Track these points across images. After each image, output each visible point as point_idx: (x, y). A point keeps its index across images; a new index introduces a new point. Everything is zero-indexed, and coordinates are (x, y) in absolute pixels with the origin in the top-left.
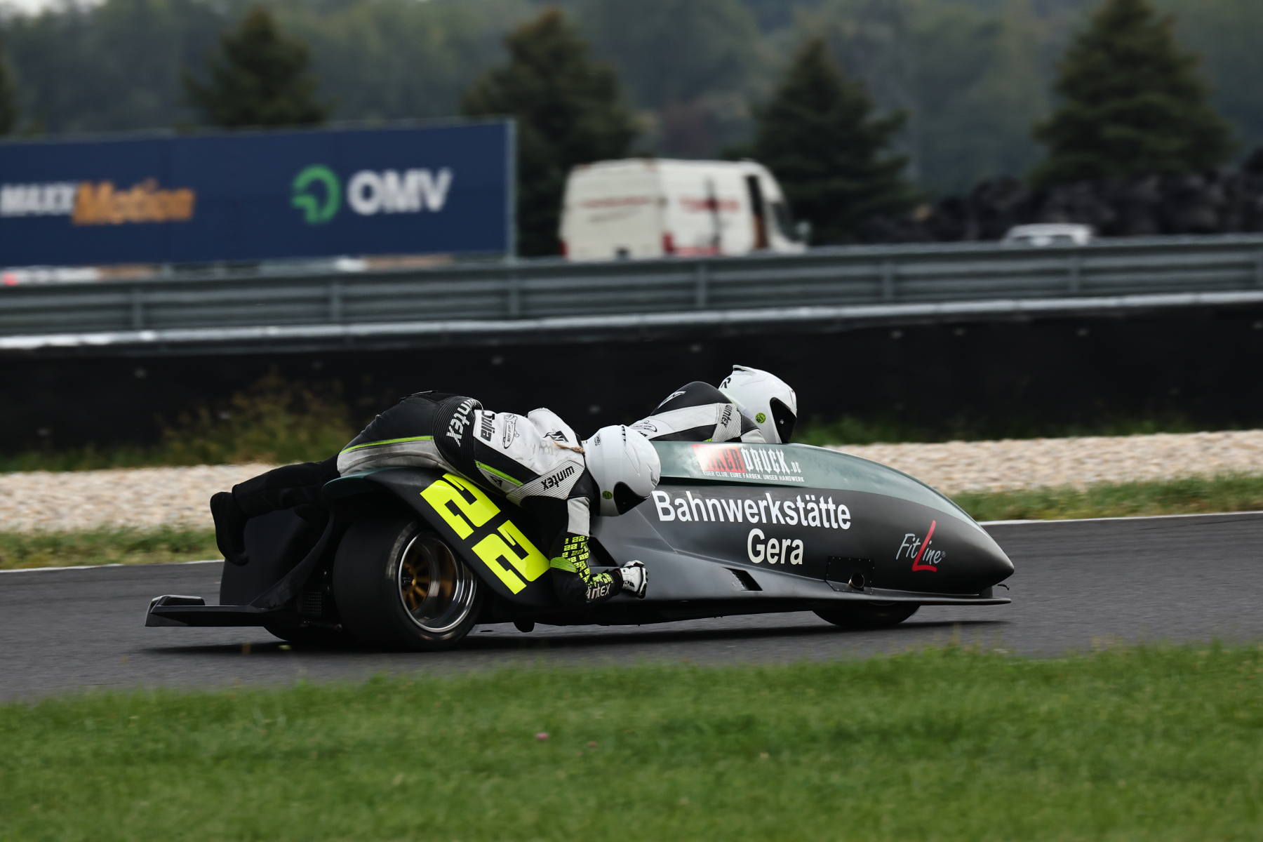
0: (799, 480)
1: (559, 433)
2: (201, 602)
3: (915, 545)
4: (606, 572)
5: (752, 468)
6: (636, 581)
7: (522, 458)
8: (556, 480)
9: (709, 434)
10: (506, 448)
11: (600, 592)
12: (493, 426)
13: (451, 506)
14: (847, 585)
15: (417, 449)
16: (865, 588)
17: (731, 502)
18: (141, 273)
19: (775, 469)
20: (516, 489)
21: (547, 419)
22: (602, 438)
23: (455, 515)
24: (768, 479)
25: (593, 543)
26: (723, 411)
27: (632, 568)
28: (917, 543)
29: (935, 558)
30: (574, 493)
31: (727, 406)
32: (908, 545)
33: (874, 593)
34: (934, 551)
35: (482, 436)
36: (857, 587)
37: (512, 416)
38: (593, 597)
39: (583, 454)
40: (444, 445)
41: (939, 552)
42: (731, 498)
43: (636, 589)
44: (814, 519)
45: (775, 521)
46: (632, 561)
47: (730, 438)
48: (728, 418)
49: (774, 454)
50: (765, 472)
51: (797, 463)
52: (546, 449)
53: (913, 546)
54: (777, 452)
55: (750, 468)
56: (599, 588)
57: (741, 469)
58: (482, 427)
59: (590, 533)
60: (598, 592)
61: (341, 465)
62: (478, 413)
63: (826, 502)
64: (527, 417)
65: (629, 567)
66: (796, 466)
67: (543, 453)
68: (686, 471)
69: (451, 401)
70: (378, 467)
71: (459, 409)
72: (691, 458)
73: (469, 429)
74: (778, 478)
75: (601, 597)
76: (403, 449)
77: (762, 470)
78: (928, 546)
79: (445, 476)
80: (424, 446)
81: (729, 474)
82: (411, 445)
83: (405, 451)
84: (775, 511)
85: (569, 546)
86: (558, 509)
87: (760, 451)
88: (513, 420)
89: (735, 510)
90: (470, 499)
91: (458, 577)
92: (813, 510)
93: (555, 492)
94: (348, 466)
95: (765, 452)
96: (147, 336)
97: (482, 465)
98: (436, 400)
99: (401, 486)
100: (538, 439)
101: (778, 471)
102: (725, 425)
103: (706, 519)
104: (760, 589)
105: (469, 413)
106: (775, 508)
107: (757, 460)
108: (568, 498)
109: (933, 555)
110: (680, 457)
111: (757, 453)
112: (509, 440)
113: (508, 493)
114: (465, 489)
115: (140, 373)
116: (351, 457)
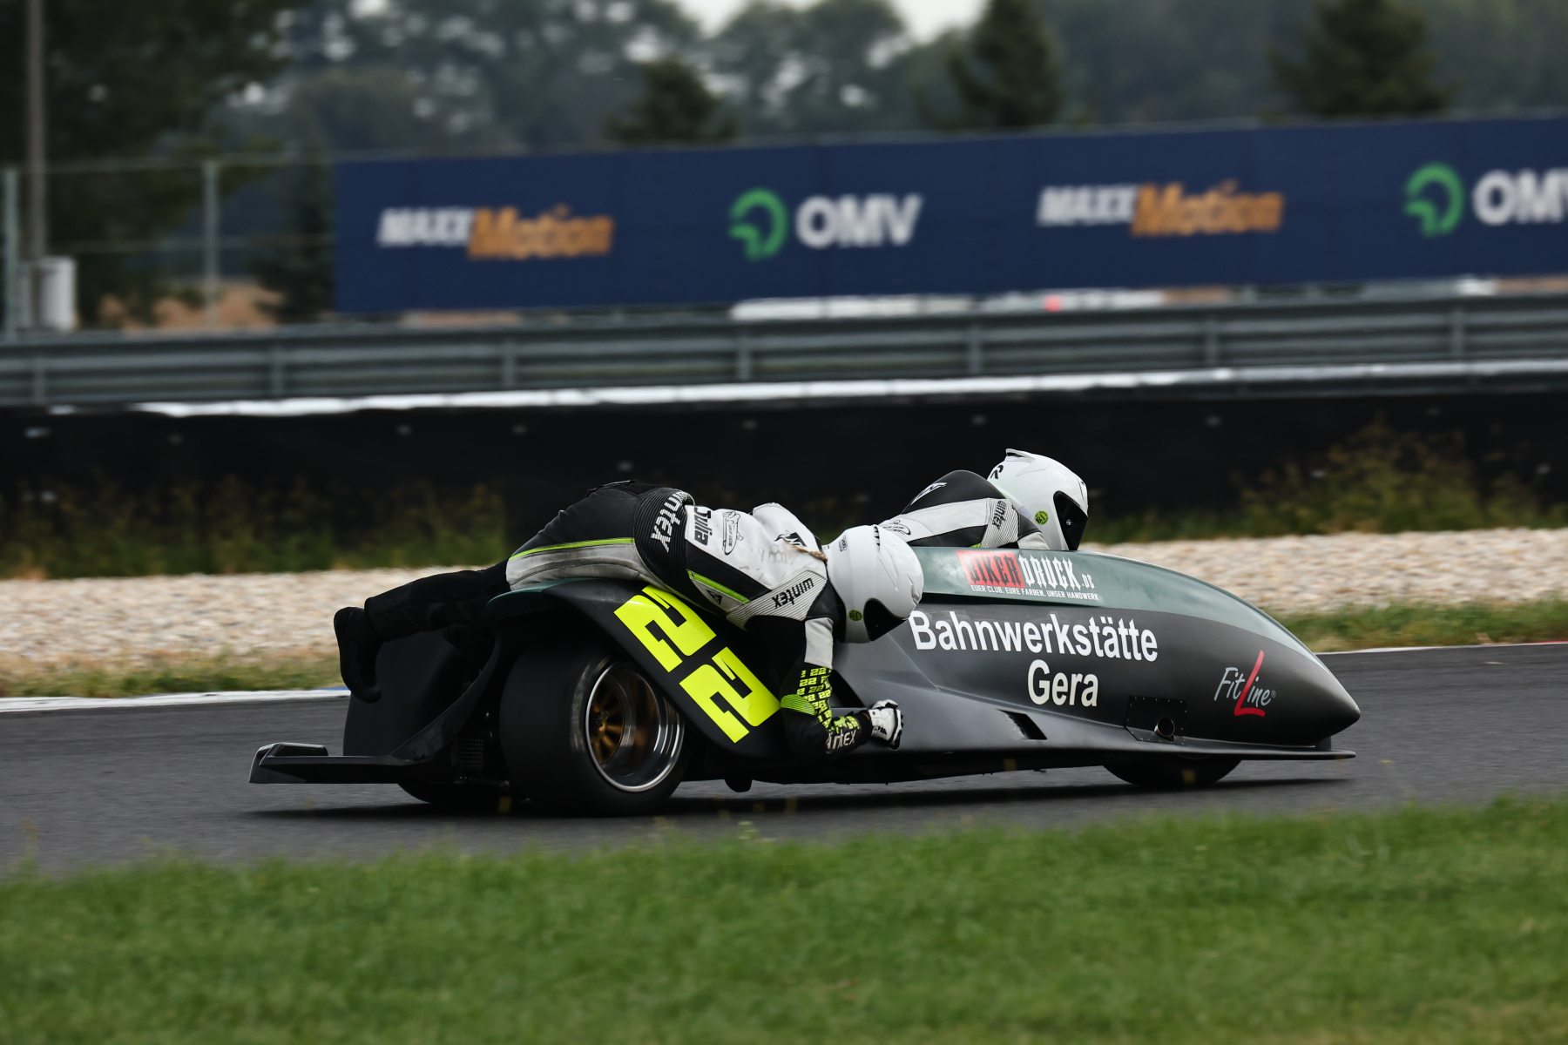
0: (1094, 598)
1: (794, 536)
2: (323, 752)
3: (1238, 682)
4: (851, 714)
5: (1033, 581)
6: (889, 727)
7: (747, 568)
8: (791, 595)
9: (978, 538)
10: (727, 554)
11: (843, 740)
12: (708, 527)
13: (654, 628)
14: (1153, 733)
15: (613, 555)
16: (1175, 737)
17: (1007, 625)
18: (1217, 297)
19: (1061, 584)
20: (739, 607)
21: (779, 518)
22: (849, 542)
23: (659, 640)
24: (1054, 595)
25: (835, 678)
26: (995, 508)
27: (883, 710)
28: (1241, 680)
29: (1263, 698)
30: (813, 613)
31: (999, 502)
32: (1229, 682)
33: (1187, 744)
34: (1261, 691)
35: (696, 538)
36: (1165, 736)
37: (733, 514)
38: (834, 747)
39: (825, 561)
40: (649, 550)
41: (1268, 691)
42: (1007, 621)
43: (888, 737)
44: (1112, 648)
45: (1062, 651)
46: (883, 700)
47: (1004, 543)
48: (1002, 518)
49: (1060, 563)
50: (1050, 587)
51: (1089, 576)
52: (779, 556)
53: (1235, 683)
54: (1064, 562)
55: (1030, 582)
56: (842, 735)
57: (1019, 582)
58: (696, 527)
59: (833, 664)
60: (841, 740)
61: (512, 574)
62: (690, 509)
63: (1127, 626)
64: (751, 514)
65: (880, 708)
66: (1088, 579)
67: (775, 561)
68: (949, 585)
69: (656, 493)
70: (561, 578)
71: (666, 504)
72: (955, 568)
73: (679, 530)
74: (1066, 595)
75: (844, 746)
76: (595, 554)
77: (1045, 584)
78: (1254, 683)
79: (645, 590)
80: (622, 551)
81: (1004, 590)
82: (606, 550)
83: (597, 557)
84: (1062, 638)
85: (806, 680)
86: (794, 632)
87: (1043, 560)
88: (735, 519)
89: (1012, 635)
90: (678, 619)
91: (660, 721)
92: (1110, 636)
93: (788, 611)
94: (521, 576)
95: (1048, 562)
96: (1222, 375)
97: (697, 576)
98: (637, 492)
99: (590, 603)
100: (767, 543)
101: (1065, 585)
102: (998, 526)
103: (975, 647)
104: (1045, 738)
105: (680, 509)
106: (1062, 634)
107: (1038, 572)
108: (806, 619)
109: (1260, 696)
110: (942, 567)
111: (1038, 563)
112: (730, 544)
113: (730, 613)
114: (671, 607)
115: (1214, 421)
116: (524, 565)
